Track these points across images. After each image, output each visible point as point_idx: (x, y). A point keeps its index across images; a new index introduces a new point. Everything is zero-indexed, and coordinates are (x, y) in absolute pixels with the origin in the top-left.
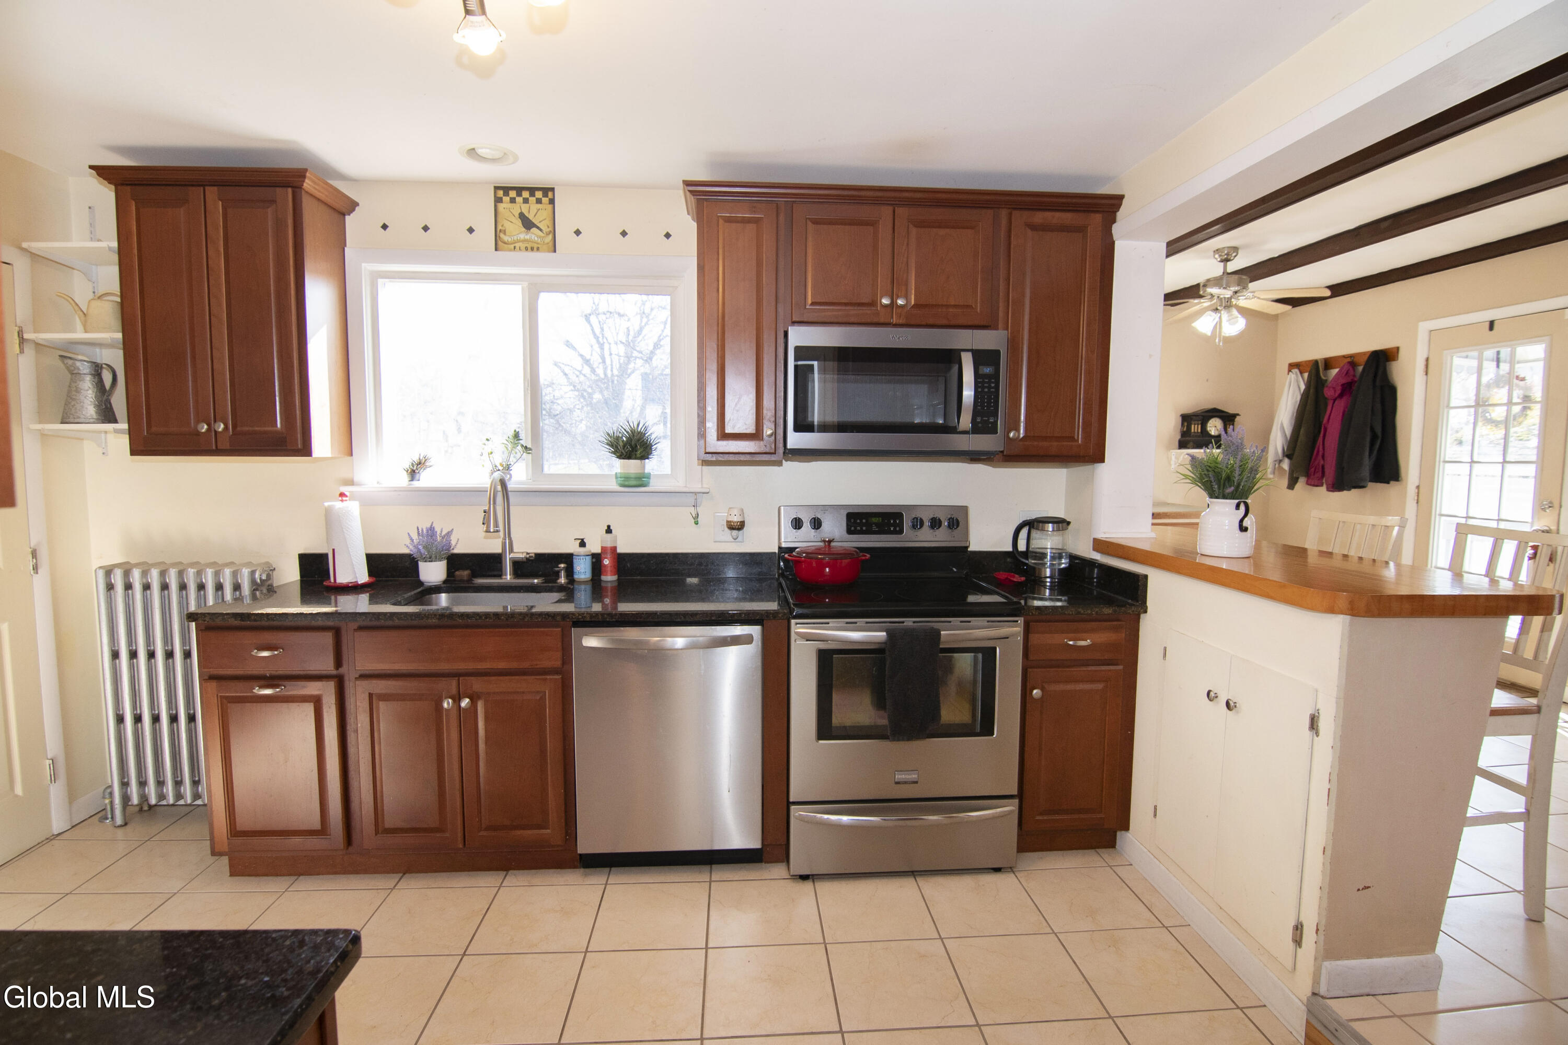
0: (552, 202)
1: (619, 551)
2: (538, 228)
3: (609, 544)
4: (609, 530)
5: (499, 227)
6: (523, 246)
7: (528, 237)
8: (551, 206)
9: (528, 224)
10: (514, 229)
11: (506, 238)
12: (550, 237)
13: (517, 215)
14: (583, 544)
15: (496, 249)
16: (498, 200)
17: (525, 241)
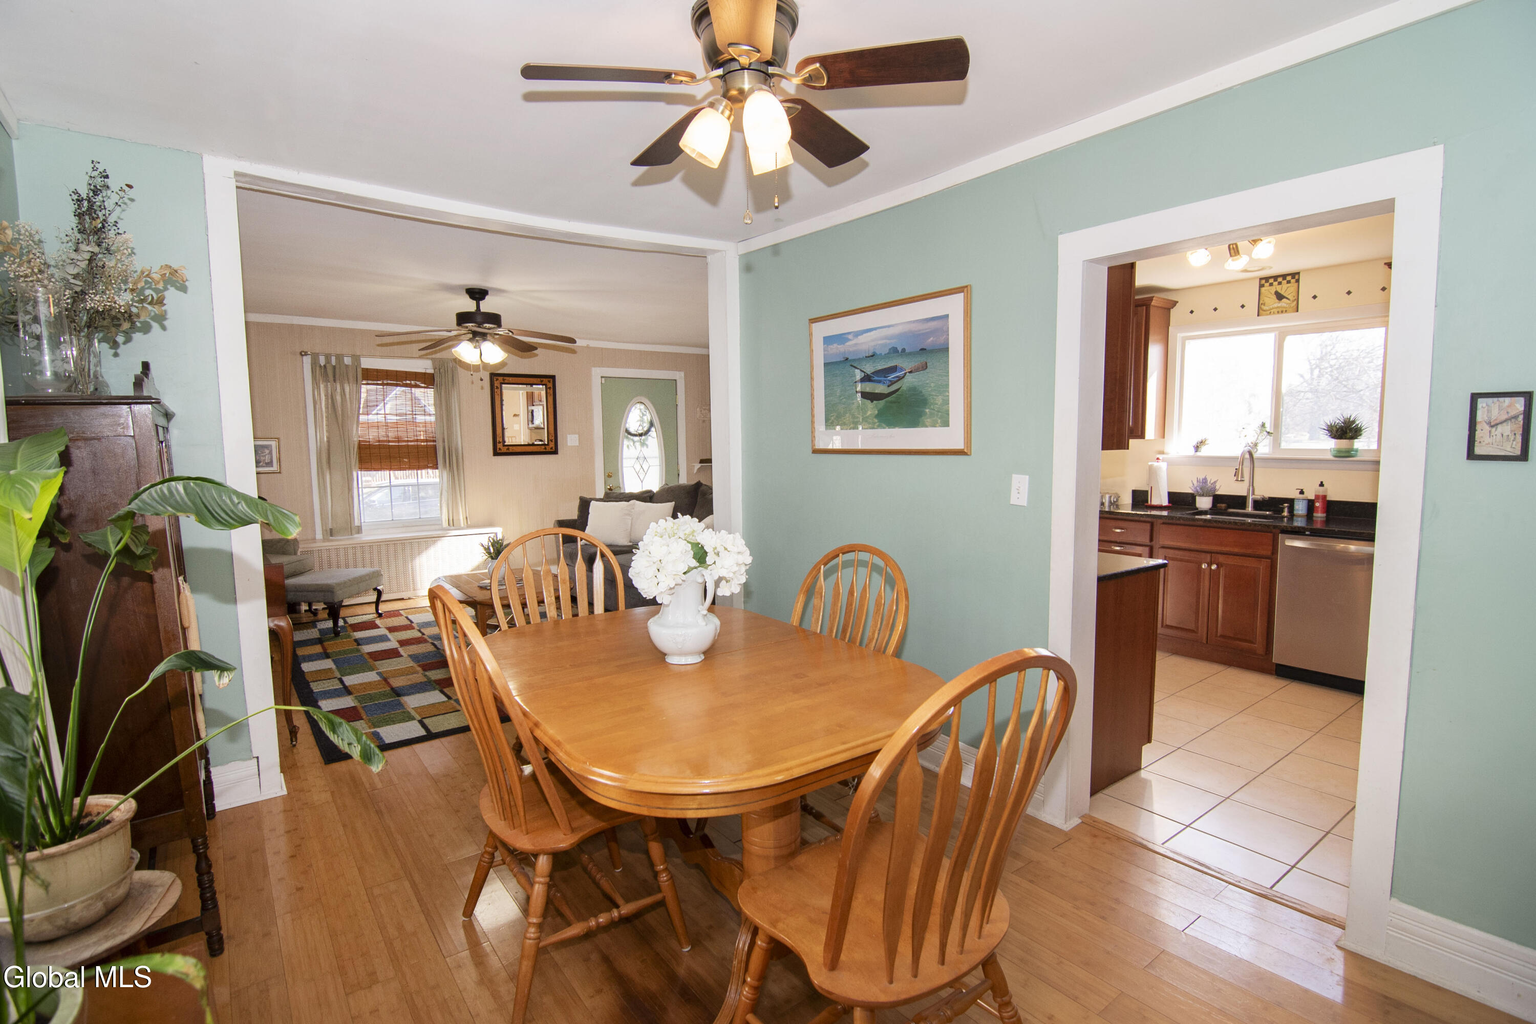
0: (1298, 281)
1: (1328, 498)
2: (1287, 298)
3: (1321, 494)
4: (1322, 485)
5: (1261, 302)
6: (1276, 311)
7: (1279, 305)
8: (1297, 284)
9: (1280, 297)
10: (1271, 301)
11: (1264, 308)
12: (1295, 303)
13: (1273, 293)
14: (1302, 492)
15: (1258, 315)
16: (1261, 286)
17: (1278, 307)
